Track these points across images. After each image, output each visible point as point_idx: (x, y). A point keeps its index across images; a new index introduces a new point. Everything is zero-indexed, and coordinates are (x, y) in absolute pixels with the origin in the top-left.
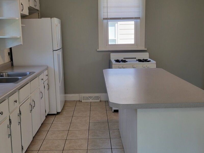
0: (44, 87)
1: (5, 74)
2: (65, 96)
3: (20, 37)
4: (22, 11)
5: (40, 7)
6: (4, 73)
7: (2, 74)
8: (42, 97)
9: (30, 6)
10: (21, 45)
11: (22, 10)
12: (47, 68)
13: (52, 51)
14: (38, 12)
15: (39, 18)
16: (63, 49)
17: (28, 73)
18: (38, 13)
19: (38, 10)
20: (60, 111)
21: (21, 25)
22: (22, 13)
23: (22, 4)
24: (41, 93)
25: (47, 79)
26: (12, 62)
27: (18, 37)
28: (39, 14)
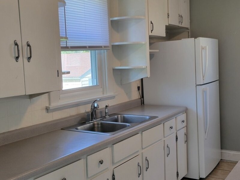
0: (177, 138)
1: (121, 117)
2: (221, 152)
3: (147, 67)
4: (151, 33)
5: (191, 22)
6: (119, 116)
7: (116, 116)
8: (169, 154)
9: (169, 23)
10: (147, 77)
11: (152, 31)
12: (186, 111)
13: (195, 86)
14: (188, 31)
15: (189, 38)
16: (219, 81)
17: (148, 117)
18: (187, 33)
19: (187, 28)
20: (204, 177)
21: (148, 51)
22: (150, 34)
23: (151, 23)
24: (167, 147)
25: (186, 126)
26: (142, 99)
27: (144, 67)
28: (190, 33)
